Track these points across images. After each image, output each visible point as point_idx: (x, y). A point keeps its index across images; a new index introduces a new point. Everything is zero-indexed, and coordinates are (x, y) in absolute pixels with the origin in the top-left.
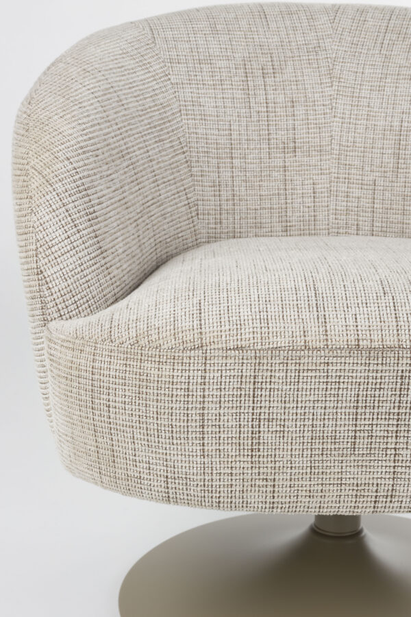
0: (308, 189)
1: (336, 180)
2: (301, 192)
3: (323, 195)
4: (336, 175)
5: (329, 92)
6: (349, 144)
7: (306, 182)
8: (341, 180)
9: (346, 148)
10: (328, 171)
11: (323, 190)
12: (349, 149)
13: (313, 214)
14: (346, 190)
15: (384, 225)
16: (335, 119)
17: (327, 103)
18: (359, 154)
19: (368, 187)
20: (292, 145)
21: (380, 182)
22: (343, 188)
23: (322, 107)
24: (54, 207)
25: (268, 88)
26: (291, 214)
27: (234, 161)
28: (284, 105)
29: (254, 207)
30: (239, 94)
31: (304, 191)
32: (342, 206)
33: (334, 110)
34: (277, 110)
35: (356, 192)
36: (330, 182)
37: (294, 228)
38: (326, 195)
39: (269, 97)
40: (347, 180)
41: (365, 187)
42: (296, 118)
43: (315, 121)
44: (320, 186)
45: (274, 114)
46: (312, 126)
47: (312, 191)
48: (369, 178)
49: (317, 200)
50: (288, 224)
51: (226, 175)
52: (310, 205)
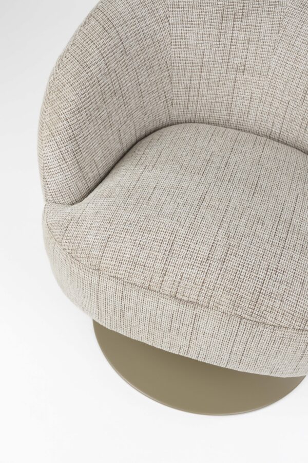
0: (248, 95)
1: (266, 94)
2: (243, 96)
3: (256, 101)
4: (267, 91)
5: (275, 37)
6: (279, 75)
7: (247, 91)
8: (269, 95)
9: (277, 76)
10: (262, 87)
11: (257, 98)
12: (278, 77)
13: (247, 110)
14: (271, 101)
15: (288, 128)
16: (274, 56)
17: (272, 44)
18: (284, 83)
19: (284, 104)
20: (242, 68)
21: (292, 103)
22: (269, 99)
23: (268, 47)
24: (53, 149)
25: (235, 29)
26: (234, 108)
27: (202, 74)
28: (243, 42)
29: (211, 101)
30: (214, 32)
31: (245, 96)
32: (266, 109)
33: (275, 50)
34: (237, 44)
35: (277, 105)
36: (262, 94)
37: (234, 115)
38: (258, 101)
39: (234, 35)
40: (272, 96)
41: (283, 103)
42: (249, 51)
43: (261, 56)
44: (255, 95)
45: (235, 47)
46: (258, 58)
47: (250, 97)
48: (287, 98)
49: (252, 103)
50: (231, 112)
51: (195, 82)
52: (247, 104)
